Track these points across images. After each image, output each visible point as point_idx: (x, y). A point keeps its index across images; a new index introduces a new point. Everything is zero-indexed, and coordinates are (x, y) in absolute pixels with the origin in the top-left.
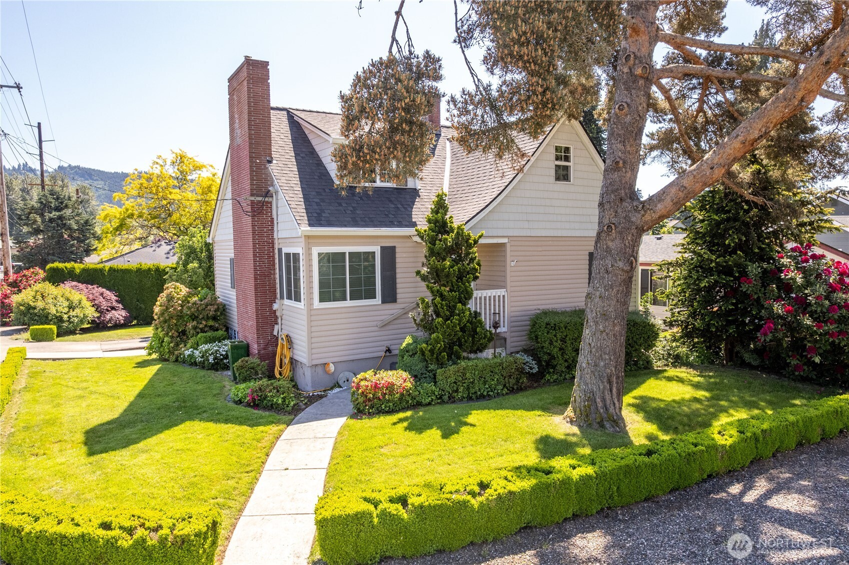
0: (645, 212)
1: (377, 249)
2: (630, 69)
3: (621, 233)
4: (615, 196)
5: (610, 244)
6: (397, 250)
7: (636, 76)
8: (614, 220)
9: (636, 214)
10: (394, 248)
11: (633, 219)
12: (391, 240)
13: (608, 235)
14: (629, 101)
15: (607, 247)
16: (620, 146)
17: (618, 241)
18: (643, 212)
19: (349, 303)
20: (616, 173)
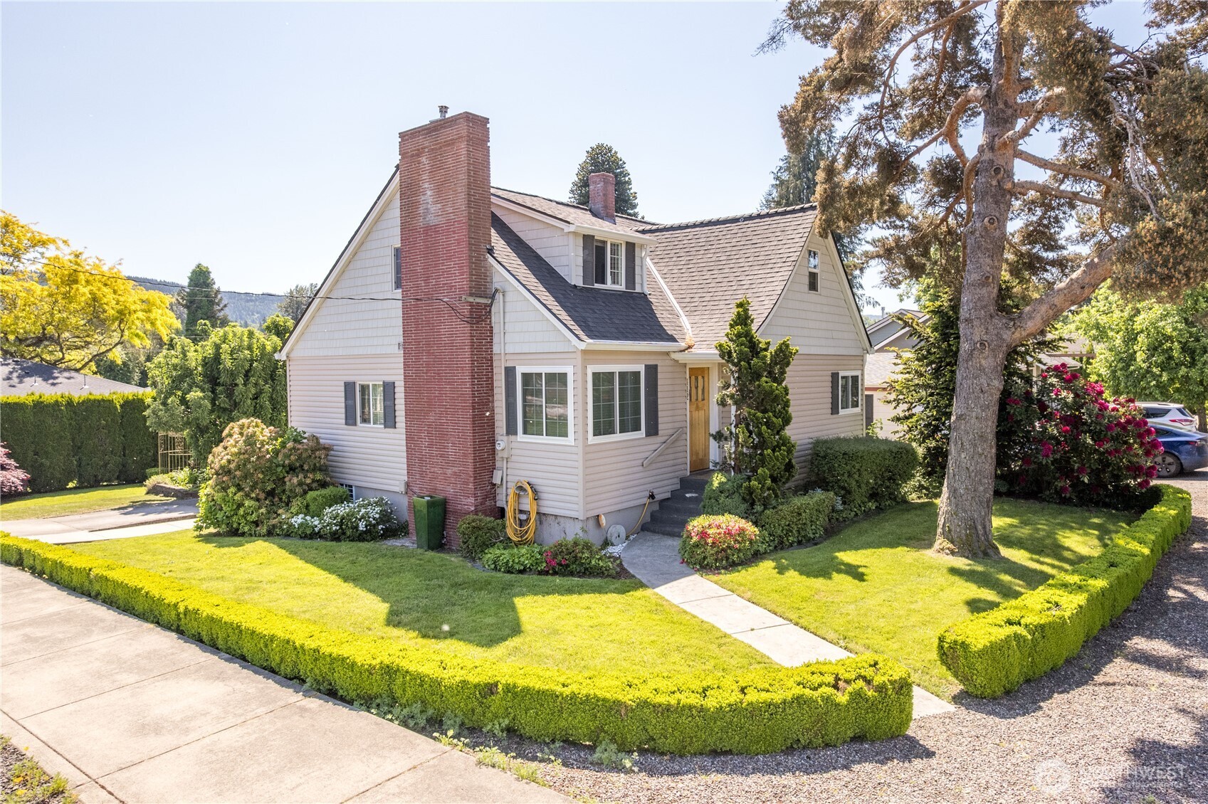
0: (1016, 329)
1: (641, 368)
2: (998, 182)
3: (993, 350)
4: (985, 312)
5: (983, 362)
6: (659, 369)
7: (1005, 190)
8: (985, 337)
9: (1007, 331)
10: (656, 366)
11: (1005, 337)
12: (653, 357)
13: (982, 352)
14: (997, 215)
15: (980, 365)
16: (988, 261)
17: (991, 360)
18: (1013, 330)
19: (618, 437)
20: (985, 288)
